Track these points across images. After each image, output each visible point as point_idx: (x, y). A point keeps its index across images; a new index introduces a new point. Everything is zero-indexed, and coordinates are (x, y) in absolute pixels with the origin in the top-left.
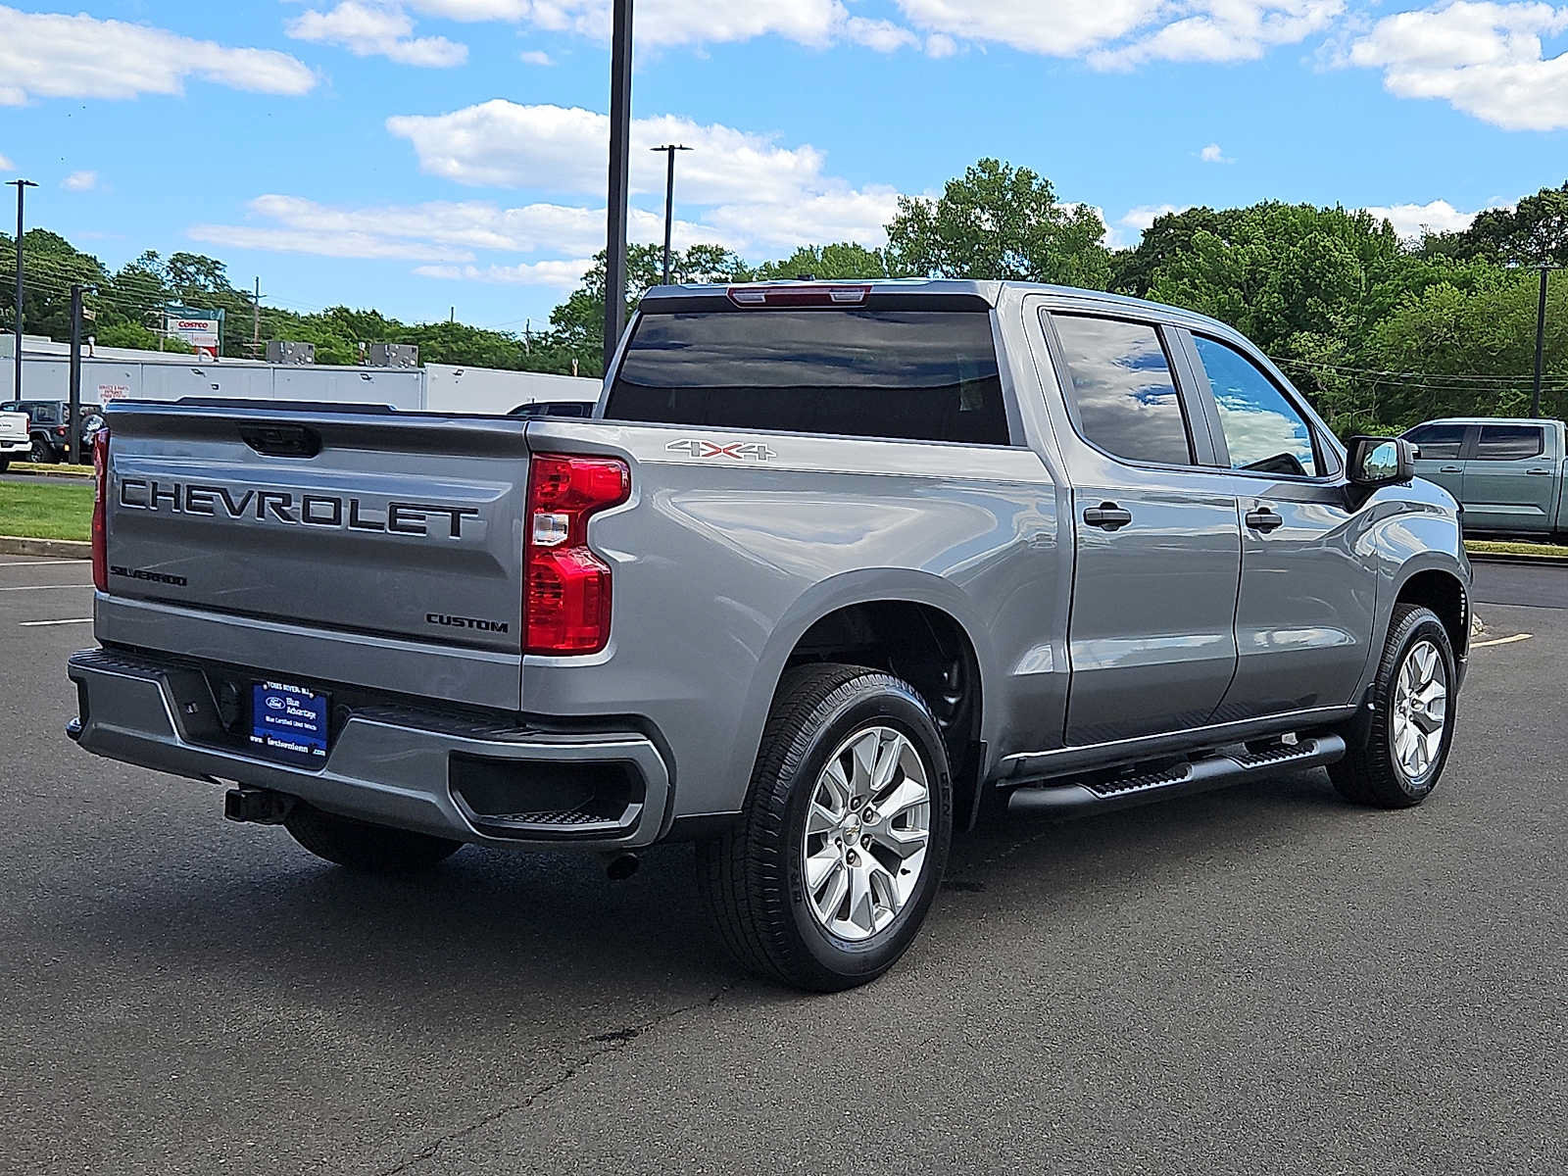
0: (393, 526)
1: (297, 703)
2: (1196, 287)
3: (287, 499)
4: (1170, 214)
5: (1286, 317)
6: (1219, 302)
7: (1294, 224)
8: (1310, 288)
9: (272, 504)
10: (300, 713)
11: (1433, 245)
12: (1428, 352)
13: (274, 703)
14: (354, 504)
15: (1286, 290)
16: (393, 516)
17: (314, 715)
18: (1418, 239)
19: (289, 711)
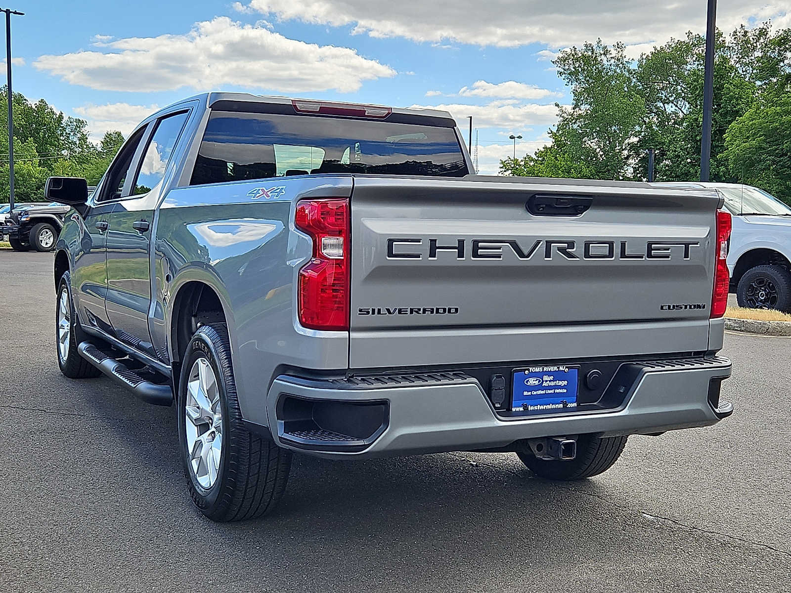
0: (649, 255)
1: (551, 378)
3: (571, 244)
9: (559, 249)
10: (553, 384)
13: (532, 382)
14: (623, 245)
16: (650, 249)
17: (566, 382)
19: (545, 384)
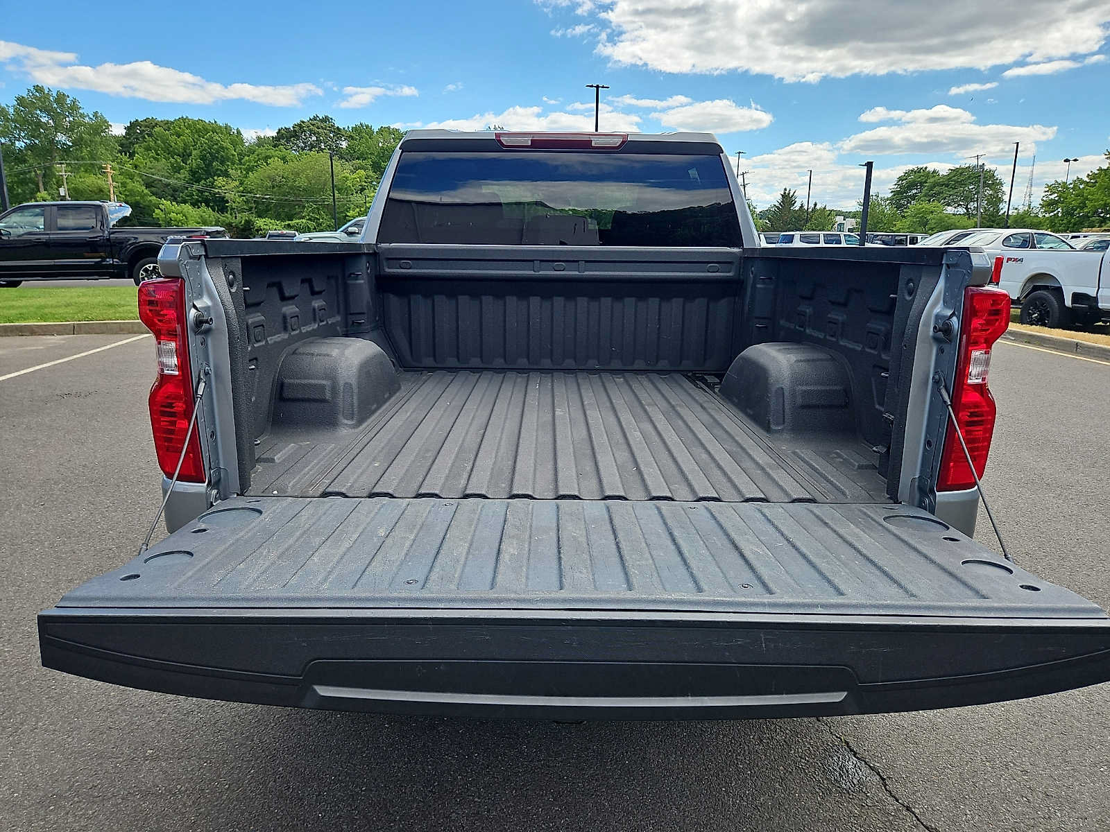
2: (158, 155)
4: (137, 120)
5: (204, 170)
6: (171, 162)
7: (200, 129)
8: (214, 158)
11: (261, 142)
12: (273, 187)
15: (203, 158)
18: (255, 138)
